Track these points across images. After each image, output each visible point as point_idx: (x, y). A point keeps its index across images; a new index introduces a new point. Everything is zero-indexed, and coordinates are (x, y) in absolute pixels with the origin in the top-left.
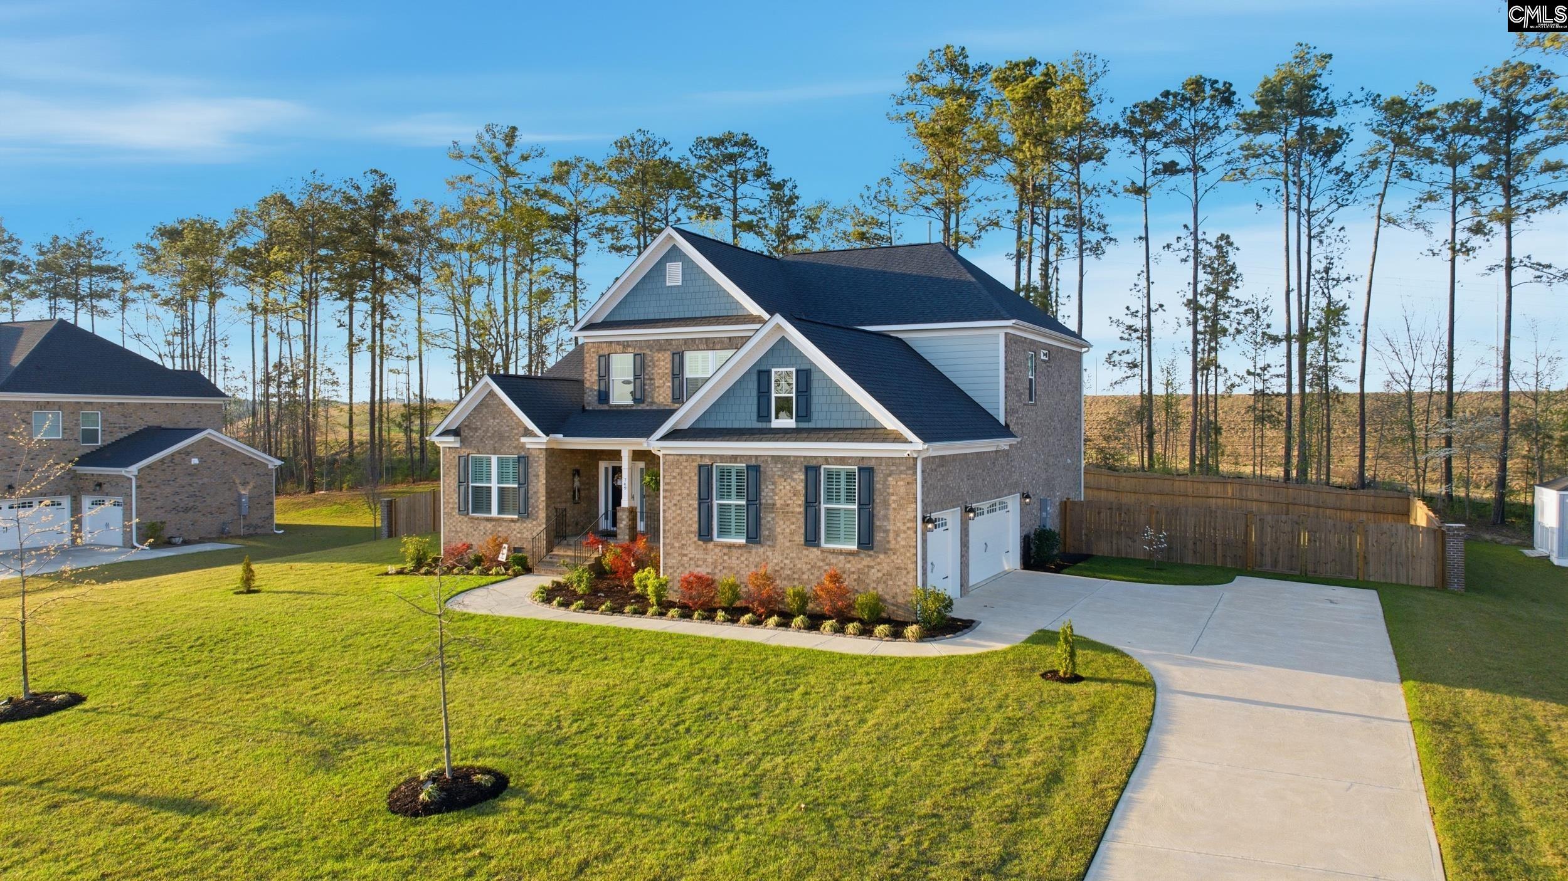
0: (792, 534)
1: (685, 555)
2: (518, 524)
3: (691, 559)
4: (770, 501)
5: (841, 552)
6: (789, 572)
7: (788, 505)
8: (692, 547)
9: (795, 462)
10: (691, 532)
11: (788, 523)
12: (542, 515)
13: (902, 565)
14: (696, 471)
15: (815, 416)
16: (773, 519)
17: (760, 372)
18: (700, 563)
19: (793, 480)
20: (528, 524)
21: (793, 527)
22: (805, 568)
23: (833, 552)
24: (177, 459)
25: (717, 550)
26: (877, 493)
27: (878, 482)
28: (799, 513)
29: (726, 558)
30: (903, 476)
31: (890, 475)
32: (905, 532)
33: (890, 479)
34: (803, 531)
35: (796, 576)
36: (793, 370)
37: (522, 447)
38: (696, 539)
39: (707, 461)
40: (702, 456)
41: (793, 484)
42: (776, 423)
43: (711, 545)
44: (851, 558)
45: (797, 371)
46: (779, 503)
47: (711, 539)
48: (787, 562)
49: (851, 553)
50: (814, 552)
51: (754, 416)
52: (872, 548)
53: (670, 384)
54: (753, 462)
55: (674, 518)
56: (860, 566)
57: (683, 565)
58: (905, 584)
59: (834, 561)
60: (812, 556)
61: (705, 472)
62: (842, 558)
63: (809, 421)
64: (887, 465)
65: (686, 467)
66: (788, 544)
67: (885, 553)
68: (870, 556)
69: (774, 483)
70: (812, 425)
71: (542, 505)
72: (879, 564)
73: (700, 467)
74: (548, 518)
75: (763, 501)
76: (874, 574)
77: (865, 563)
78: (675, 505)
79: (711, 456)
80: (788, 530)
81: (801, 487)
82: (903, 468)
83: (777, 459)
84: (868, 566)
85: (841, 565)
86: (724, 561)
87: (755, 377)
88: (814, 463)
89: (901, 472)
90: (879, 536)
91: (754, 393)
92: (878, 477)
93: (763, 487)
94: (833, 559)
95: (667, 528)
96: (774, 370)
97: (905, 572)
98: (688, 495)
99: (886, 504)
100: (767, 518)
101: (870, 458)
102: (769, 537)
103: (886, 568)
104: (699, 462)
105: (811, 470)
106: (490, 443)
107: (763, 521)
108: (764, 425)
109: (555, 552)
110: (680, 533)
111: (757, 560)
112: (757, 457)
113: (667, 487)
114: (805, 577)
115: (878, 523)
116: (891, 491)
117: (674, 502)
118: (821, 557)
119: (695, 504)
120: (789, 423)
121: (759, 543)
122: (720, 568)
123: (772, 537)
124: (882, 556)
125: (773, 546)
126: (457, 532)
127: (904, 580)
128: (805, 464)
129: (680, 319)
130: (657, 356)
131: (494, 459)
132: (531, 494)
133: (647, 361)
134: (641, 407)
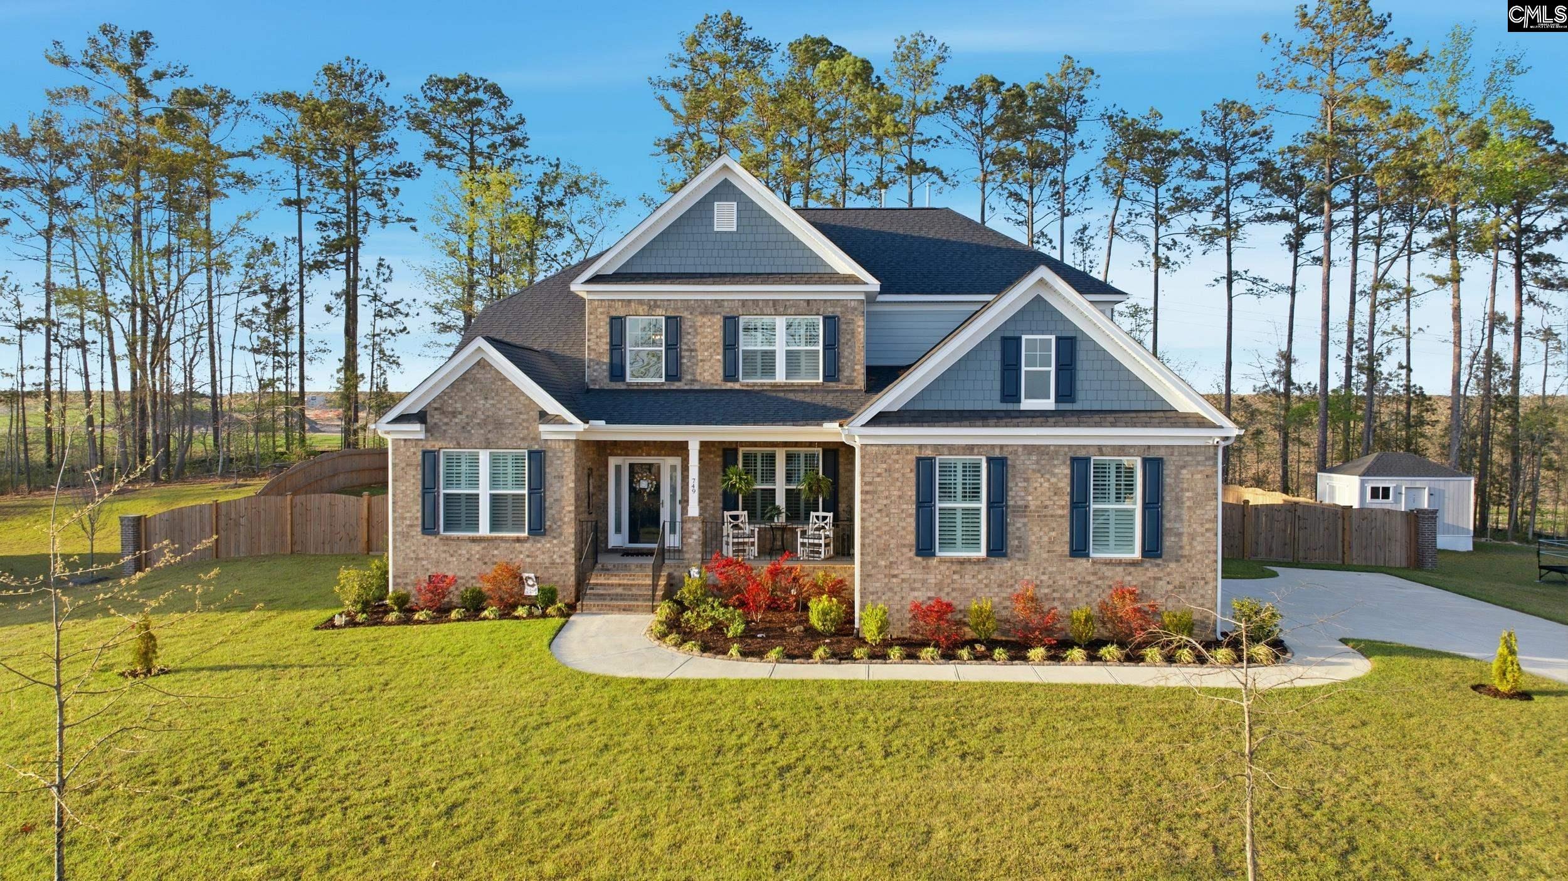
0: (1051, 542)
1: (895, 576)
2: (527, 545)
3: (903, 580)
4: (1020, 503)
5: (1119, 563)
6: (1046, 591)
7: (1046, 507)
8: (908, 566)
9: (1057, 453)
10: (904, 546)
11: (1046, 529)
12: (569, 531)
13: (1199, 575)
14: (913, 465)
15: (1080, 395)
16: (1025, 525)
17: (1005, 340)
18: (917, 585)
19: (1054, 475)
20: (545, 543)
21: (1053, 534)
22: (1069, 584)
23: (1109, 563)
25: (943, 568)
26: (1167, 488)
27: (1169, 476)
28: (1062, 516)
29: (956, 577)
30: (1200, 468)
31: (1184, 467)
32: (1203, 535)
33: (1184, 471)
34: (1067, 538)
35: (1055, 595)
36: (1053, 338)
37: (536, 438)
38: (912, 554)
39: (928, 453)
40: (920, 446)
41: (1053, 480)
42: (1027, 404)
43: (934, 562)
44: (1132, 569)
45: (1058, 339)
46: (1033, 505)
47: (933, 555)
48: (1044, 578)
49: (1134, 563)
50: (1082, 564)
51: (997, 395)
52: (1160, 556)
53: (720, 357)
54: (997, 453)
55: (878, 528)
56: (1143, 579)
57: (891, 589)
58: (1203, 596)
59: (1109, 574)
60: (1079, 569)
61: (925, 467)
62: (1120, 569)
63: (1073, 401)
64: (1180, 455)
65: (896, 461)
66: (1045, 555)
67: (1178, 561)
68: (1158, 565)
69: (1026, 480)
70: (1077, 406)
71: (570, 518)
72: (1169, 574)
73: (919, 459)
74: (577, 535)
75: (1011, 503)
76: (1163, 587)
77: (1150, 574)
78: (880, 511)
79: (936, 447)
80: (1046, 539)
81: (1065, 485)
82: (1200, 458)
83: (1030, 449)
84: (1155, 579)
85: (1118, 579)
86: (953, 581)
87: (997, 347)
88: (1082, 454)
89: (1198, 463)
90: (1169, 541)
91: (997, 366)
92: (1169, 470)
93: (1010, 484)
94: (1107, 571)
95: (867, 541)
96: (1024, 337)
97: (1202, 582)
98: (900, 497)
99: (1178, 501)
100: (1015, 525)
101: (1158, 447)
102: (1018, 548)
103: (1177, 579)
104: (916, 453)
105: (1079, 464)
106: (477, 434)
107: (1010, 529)
108: (1010, 407)
110: (887, 547)
111: (1002, 577)
112: (1002, 447)
113: (867, 488)
114: (1070, 595)
115: (1167, 525)
116: (1185, 485)
117: (877, 507)
118: (1091, 570)
119: (912, 508)
120: (1049, 404)
121: (1005, 555)
122: (946, 590)
123: (1023, 548)
124: (1173, 565)
125: (1025, 559)
126: (417, 559)
127: (1201, 592)
128: (1071, 454)
129: (734, 275)
130: (700, 320)
131: (484, 457)
132: (549, 501)
133: (686, 326)
134: (676, 385)
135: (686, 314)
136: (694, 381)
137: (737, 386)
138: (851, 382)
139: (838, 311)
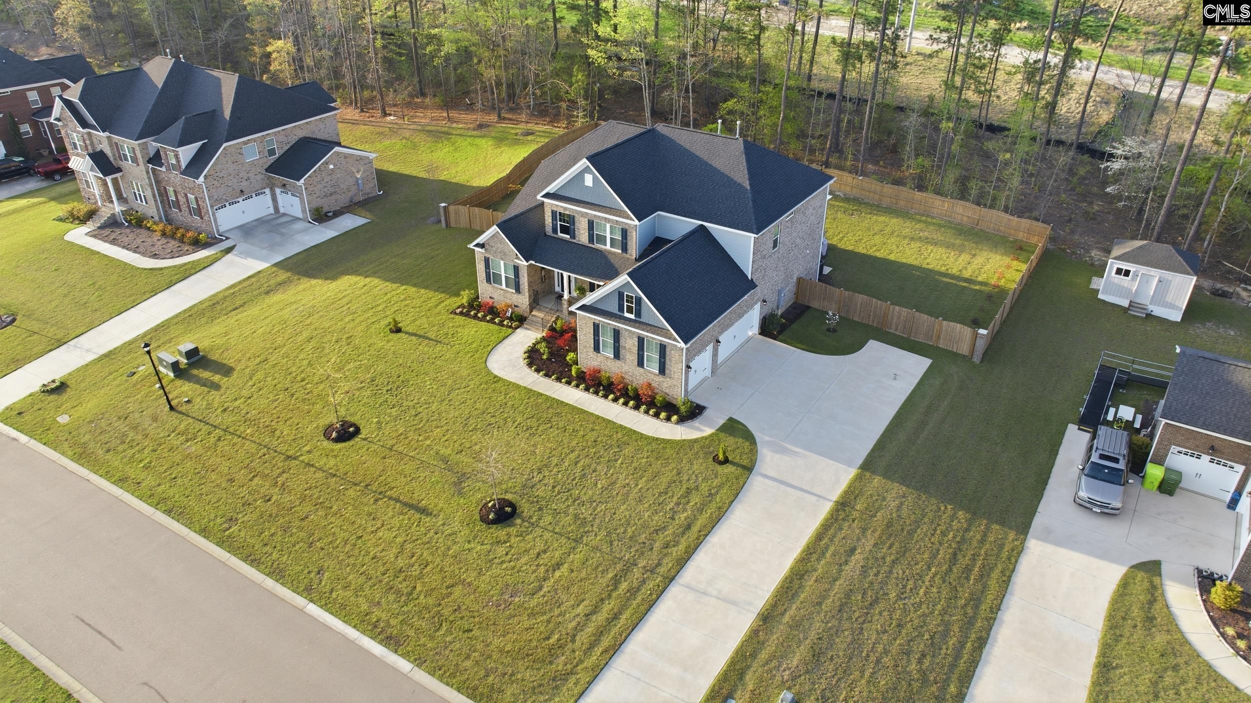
0: (632, 360)
1: (589, 355)
2: (516, 295)
3: (591, 358)
4: (623, 345)
5: (652, 372)
6: (630, 374)
7: (631, 349)
8: (592, 353)
9: (634, 335)
10: (591, 348)
11: (631, 355)
12: (527, 294)
14: (593, 324)
15: (642, 317)
16: (625, 352)
17: (619, 292)
18: (595, 360)
19: (633, 340)
20: (520, 296)
21: (633, 357)
22: (638, 376)
23: (649, 371)
24: (322, 168)
25: (601, 357)
26: (667, 355)
28: (636, 353)
29: (605, 362)
30: (677, 354)
31: (673, 350)
32: (678, 370)
33: (672, 353)
34: (637, 360)
35: (633, 376)
36: (634, 296)
37: (515, 263)
38: (593, 350)
39: (597, 322)
40: (595, 319)
41: (633, 342)
42: (627, 315)
43: (599, 354)
44: (656, 376)
46: (627, 347)
47: (599, 352)
48: (630, 371)
49: (656, 374)
50: (641, 369)
51: (617, 309)
52: (664, 375)
53: (588, 234)
54: (617, 330)
55: (583, 340)
56: (659, 381)
57: (587, 359)
58: (677, 392)
59: (649, 375)
60: (640, 371)
61: (596, 325)
62: (652, 374)
63: (640, 318)
64: (671, 348)
65: (588, 321)
66: (630, 363)
67: (670, 378)
68: (663, 377)
69: (625, 340)
70: (641, 320)
71: (527, 290)
72: (667, 381)
74: (530, 296)
75: (621, 344)
76: (665, 385)
77: (661, 379)
78: (584, 334)
80: (631, 358)
81: (636, 344)
82: (678, 349)
83: (627, 329)
84: (663, 382)
85: (652, 378)
87: (617, 293)
88: (642, 338)
89: (676, 352)
90: (667, 371)
91: (617, 299)
92: (668, 350)
93: (621, 339)
95: (581, 343)
96: (625, 293)
97: (677, 387)
98: (589, 332)
99: (671, 361)
100: (622, 352)
101: (665, 343)
102: (623, 359)
103: (670, 383)
104: (593, 321)
105: (641, 341)
106: (499, 255)
108: (621, 315)
109: (533, 313)
110: (586, 346)
111: (618, 366)
112: (618, 327)
113: (580, 327)
115: (667, 366)
116: (672, 356)
118: (644, 372)
120: (632, 316)
121: (618, 359)
122: (603, 367)
124: (668, 379)
125: (625, 362)
127: (677, 390)
128: (638, 337)
129: (592, 204)
130: (582, 219)
131: (502, 263)
132: (521, 283)
133: (576, 219)
134: (573, 241)
135: (576, 215)
136: (579, 241)
137: (593, 246)
138: (632, 256)
139: (627, 227)
